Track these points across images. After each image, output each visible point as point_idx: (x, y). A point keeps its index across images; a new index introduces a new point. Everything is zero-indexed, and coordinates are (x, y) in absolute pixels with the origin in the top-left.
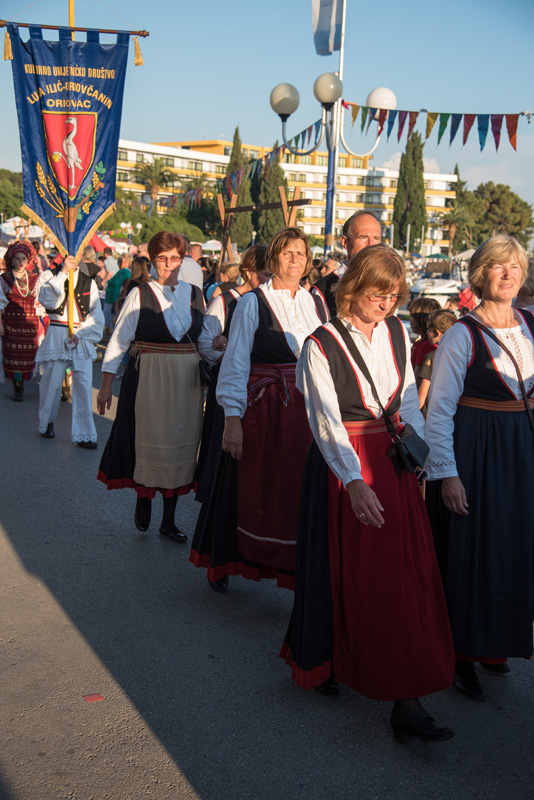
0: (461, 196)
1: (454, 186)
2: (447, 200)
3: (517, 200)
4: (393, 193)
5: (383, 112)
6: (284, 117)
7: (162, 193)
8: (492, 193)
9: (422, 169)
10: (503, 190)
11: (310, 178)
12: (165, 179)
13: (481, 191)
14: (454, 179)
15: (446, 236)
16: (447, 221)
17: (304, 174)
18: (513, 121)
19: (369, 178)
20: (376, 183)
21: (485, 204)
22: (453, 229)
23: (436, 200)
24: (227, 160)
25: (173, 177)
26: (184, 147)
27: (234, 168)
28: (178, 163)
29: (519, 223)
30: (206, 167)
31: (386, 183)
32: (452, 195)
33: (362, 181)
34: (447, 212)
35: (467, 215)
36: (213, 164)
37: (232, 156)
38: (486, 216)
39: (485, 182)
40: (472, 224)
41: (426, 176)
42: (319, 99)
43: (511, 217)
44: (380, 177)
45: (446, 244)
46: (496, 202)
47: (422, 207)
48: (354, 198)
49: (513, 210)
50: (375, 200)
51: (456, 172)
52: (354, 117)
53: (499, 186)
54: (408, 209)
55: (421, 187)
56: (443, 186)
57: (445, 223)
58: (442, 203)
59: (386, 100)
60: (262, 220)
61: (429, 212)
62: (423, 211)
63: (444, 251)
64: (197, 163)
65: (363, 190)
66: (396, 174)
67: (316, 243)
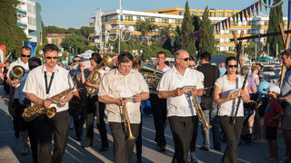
4: (267, 27)
7: (149, 35)
12: (151, 28)
19: (253, 21)
20: (257, 24)
24: (182, 17)
25: (155, 27)
26: (160, 12)
27: (186, 19)
28: (157, 20)
30: (170, 21)
31: (262, 23)
36: (174, 19)
37: (185, 15)
44: (259, 20)
48: (245, 31)
50: (257, 32)
60: (200, 45)
64: (166, 19)
65: (250, 27)
66: (268, 19)
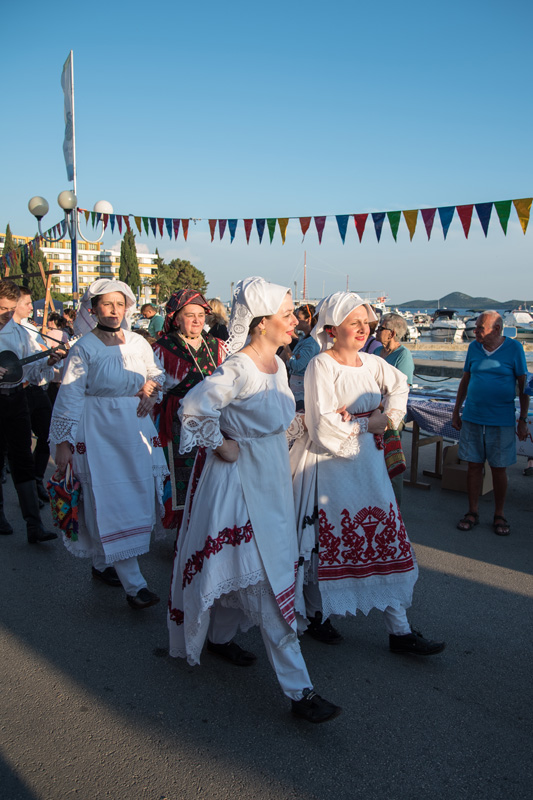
0: (161, 267)
1: (156, 261)
2: (153, 270)
3: (195, 270)
4: (118, 265)
5: (106, 216)
6: (39, 218)
8: (180, 265)
9: (135, 251)
10: (186, 264)
11: (61, 257)
13: (173, 264)
14: (156, 257)
15: (154, 292)
16: (154, 283)
17: (56, 253)
18: (186, 223)
19: (101, 256)
20: (106, 259)
21: (176, 272)
22: (158, 288)
23: (146, 270)
27: (8, 248)
29: (197, 284)
31: (113, 259)
32: (156, 267)
33: (97, 258)
34: (153, 277)
35: (166, 279)
37: (6, 243)
38: (177, 279)
39: (175, 259)
40: (169, 284)
41: (138, 255)
42: (62, 207)
43: (192, 280)
44: (109, 256)
45: (155, 297)
46: (183, 271)
47: (137, 274)
48: (92, 269)
49: (193, 276)
50: (107, 270)
51: (157, 253)
52: (87, 218)
53: (184, 262)
54: (129, 276)
55: (136, 262)
56: (150, 262)
57: (153, 284)
58: (150, 272)
59: (106, 208)
60: (30, 285)
61: (142, 277)
62: (138, 277)
63: (154, 301)
65: (98, 264)
66: (119, 254)
67: (69, 299)
